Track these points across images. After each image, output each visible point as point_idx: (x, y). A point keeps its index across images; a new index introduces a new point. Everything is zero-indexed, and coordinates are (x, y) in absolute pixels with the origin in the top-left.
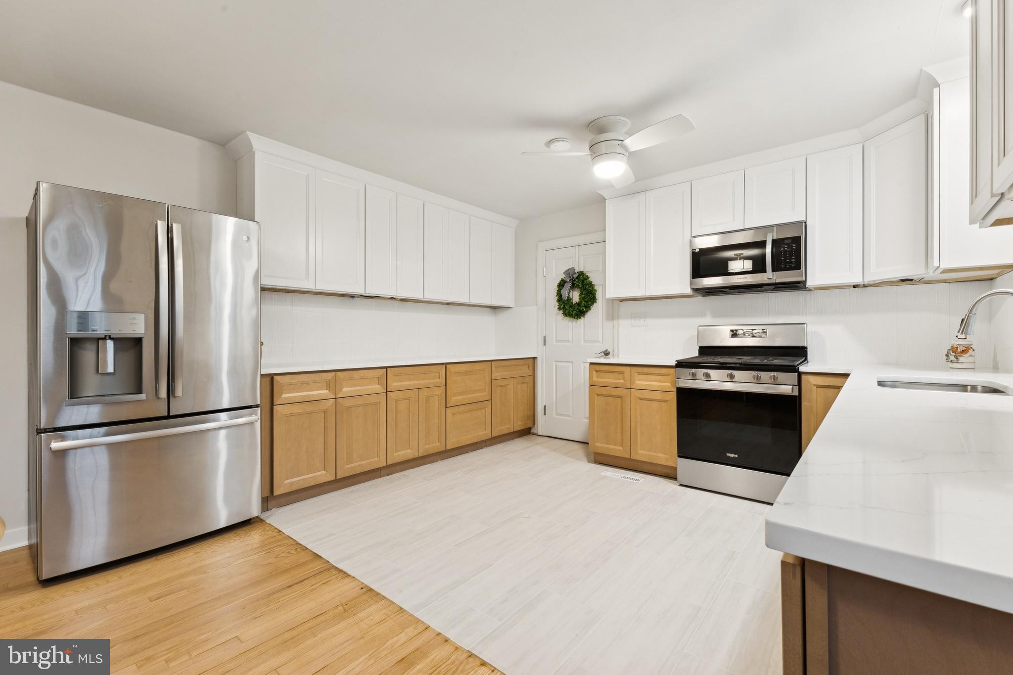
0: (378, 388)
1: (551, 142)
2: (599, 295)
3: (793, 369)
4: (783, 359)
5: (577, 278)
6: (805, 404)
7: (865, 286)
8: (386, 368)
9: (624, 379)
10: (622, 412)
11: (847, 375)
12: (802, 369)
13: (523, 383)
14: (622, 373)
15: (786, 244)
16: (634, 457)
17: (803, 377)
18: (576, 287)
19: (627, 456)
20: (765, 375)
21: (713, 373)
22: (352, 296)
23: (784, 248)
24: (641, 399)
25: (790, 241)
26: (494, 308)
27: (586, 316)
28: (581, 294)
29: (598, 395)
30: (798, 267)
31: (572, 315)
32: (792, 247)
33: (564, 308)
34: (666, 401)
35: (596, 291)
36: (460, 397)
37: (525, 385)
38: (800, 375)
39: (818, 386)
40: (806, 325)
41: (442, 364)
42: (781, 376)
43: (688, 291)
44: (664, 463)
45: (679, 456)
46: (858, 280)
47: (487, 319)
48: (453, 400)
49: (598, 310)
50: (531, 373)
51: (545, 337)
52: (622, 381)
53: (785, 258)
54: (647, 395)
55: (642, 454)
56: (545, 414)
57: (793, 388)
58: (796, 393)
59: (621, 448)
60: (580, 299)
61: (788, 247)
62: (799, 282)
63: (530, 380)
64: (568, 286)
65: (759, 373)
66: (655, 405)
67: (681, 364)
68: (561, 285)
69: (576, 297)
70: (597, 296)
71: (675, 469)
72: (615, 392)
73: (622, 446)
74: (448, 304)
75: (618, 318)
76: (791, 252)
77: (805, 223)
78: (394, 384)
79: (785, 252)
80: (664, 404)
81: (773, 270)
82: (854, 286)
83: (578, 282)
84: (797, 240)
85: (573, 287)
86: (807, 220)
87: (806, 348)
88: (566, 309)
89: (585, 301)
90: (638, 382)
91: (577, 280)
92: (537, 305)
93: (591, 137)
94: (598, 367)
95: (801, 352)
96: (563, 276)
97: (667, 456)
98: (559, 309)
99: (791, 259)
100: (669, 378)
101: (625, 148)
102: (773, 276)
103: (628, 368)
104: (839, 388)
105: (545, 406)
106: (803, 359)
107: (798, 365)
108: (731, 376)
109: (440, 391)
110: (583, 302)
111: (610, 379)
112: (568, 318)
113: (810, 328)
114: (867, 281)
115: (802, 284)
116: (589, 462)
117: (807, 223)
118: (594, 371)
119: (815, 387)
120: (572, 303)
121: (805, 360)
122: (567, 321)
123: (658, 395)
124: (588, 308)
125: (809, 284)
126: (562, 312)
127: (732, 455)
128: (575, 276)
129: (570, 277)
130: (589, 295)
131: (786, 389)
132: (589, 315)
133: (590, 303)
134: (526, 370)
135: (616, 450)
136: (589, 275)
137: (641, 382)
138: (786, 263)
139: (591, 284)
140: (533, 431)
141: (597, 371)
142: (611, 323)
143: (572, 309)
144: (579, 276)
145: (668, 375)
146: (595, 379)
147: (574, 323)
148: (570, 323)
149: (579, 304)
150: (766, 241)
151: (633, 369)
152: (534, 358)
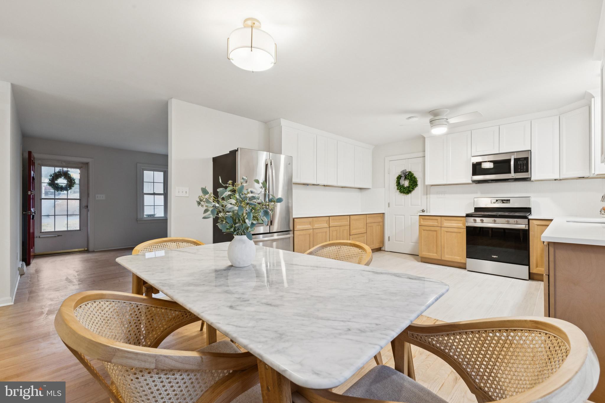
0: (326, 225)
1: (410, 118)
2: (419, 183)
3: (525, 217)
4: (520, 213)
5: (408, 175)
6: (531, 233)
7: (560, 180)
8: (329, 216)
9: (438, 222)
10: (437, 238)
11: (551, 220)
12: (530, 217)
13: (379, 225)
14: (437, 220)
15: (521, 161)
16: (443, 258)
17: (530, 221)
18: (407, 179)
19: (440, 258)
20: (511, 220)
21: (485, 219)
22: (308, 185)
23: (520, 162)
24: (447, 232)
25: (523, 159)
26: (360, 189)
27: (412, 193)
28: (410, 182)
29: (424, 230)
30: (527, 171)
31: (405, 192)
32: (524, 162)
33: (400, 188)
34: (460, 233)
35: (417, 181)
36: (355, 231)
37: (380, 226)
38: (529, 220)
39: (538, 225)
40: (530, 198)
41: (348, 215)
42: (520, 220)
43: (470, 182)
44: (459, 261)
45: (467, 258)
46: (557, 177)
47: (357, 194)
48: (353, 232)
49: (418, 191)
50: (382, 221)
51: (389, 203)
52: (437, 224)
53: (521, 167)
54: (450, 230)
55: (447, 257)
56: (389, 240)
57: (525, 226)
58: (527, 228)
59: (436, 255)
60: (409, 185)
61: (522, 162)
62: (527, 178)
63: (381, 224)
64: (403, 178)
65: (509, 219)
66: (454, 234)
67: (468, 216)
68: (399, 178)
69: (406, 183)
70: (418, 183)
71: (465, 264)
72: (433, 229)
73: (437, 253)
74: (342, 187)
75: (430, 194)
76: (523, 164)
77: (531, 151)
78: (332, 224)
79: (521, 164)
80: (458, 234)
81: (515, 172)
82: (555, 180)
83: (409, 176)
84: (526, 159)
85: (406, 178)
86: (532, 149)
87: (531, 208)
88: (402, 190)
89: (412, 186)
90: (445, 224)
91: (408, 176)
92: (385, 187)
93: (431, 117)
94: (423, 217)
95: (528, 210)
96: (400, 174)
97: (461, 258)
98: (398, 189)
99: (523, 167)
100: (461, 222)
101: (448, 122)
102: (514, 175)
103: (440, 217)
104: (548, 226)
105: (389, 237)
106: (529, 213)
107: (528, 215)
108: (495, 221)
109: (347, 228)
110: (411, 186)
111: (430, 223)
112: (402, 194)
113: (532, 199)
114: (561, 178)
115: (529, 179)
116: (419, 261)
117: (532, 151)
118: (422, 219)
119: (536, 226)
120: (404, 186)
121: (530, 214)
122: (401, 195)
123: (456, 230)
124: (413, 189)
125: (532, 179)
126: (399, 191)
127: (495, 257)
128: (407, 174)
129: (404, 174)
130: (414, 183)
131: (522, 226)
132: (413, 193)
133: (415, 187)
134: (380, 220)
135: (433, 255)
136: (414, 173)
137: (447, 224)
138: (521, 169)
139: (415, 178)
140: (383, 249)
141: (423, 219)
142: (426, 196)
143: (405, 190)
144: (409, 173)
145: (461, 221)
146: (422, 223)
147: (405, 196)
148: (403, 196)
149: (409, 187)
150: (511, 159)
151: (442, 217)
152: (383, 213)
